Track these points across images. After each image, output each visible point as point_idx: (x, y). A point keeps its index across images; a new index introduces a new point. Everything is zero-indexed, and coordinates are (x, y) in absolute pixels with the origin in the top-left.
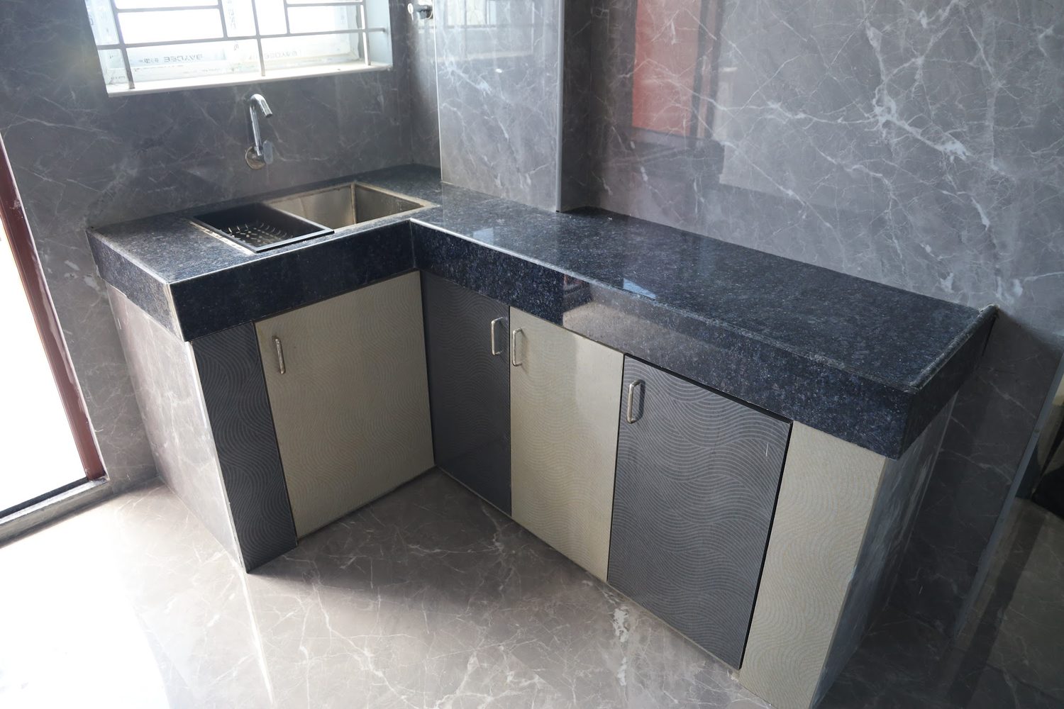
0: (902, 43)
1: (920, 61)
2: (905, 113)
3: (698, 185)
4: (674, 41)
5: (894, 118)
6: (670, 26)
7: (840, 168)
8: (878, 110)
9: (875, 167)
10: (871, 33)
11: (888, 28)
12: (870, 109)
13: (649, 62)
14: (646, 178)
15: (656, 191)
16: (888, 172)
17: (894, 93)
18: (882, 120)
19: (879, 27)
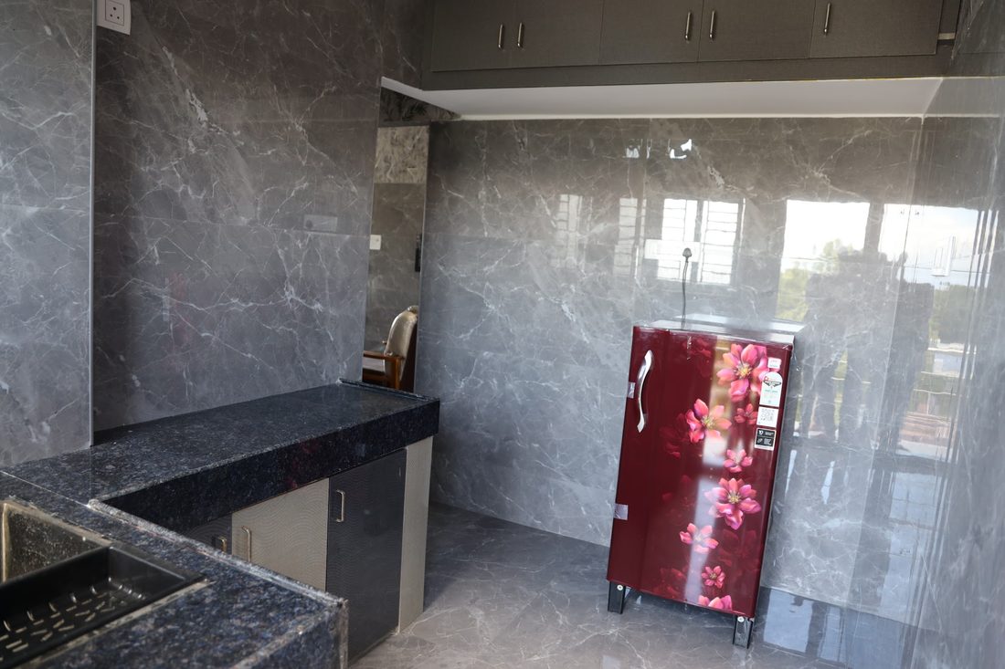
0: (293, 256)
1: (301, 265)
2: (298, 294)
3: (186, 374)
4: (157, 263)
5: (293, 296)
6: (153, 250)
7: (273, 330)
8: (287, 293)
9: (289, 325)
10: (279, 251)
11: (286, 249)
12: (283, 294)
13: (135, 281)
14: (138, 384)
15: (150, 392)
16: (295, 326)
17: (292, 283)
18: (289, 298)
19: (283, 249)
